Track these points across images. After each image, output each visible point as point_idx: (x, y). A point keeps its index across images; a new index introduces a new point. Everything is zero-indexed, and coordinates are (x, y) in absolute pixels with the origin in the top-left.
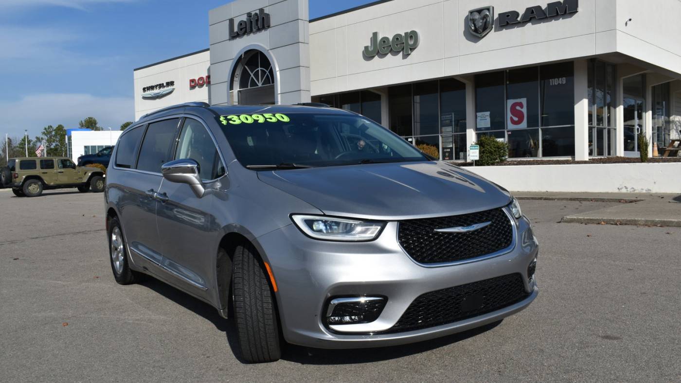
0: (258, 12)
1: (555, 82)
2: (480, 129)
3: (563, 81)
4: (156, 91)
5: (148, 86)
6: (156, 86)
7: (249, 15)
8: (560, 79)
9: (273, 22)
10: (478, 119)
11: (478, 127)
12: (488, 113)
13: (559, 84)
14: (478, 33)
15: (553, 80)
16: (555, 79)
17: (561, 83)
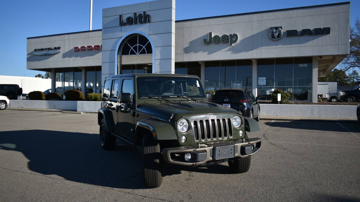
0: (142, 13)
1: (301, 65)
2: (260, 86)
3: (306, 65)
4: (45, 52)
5: (39, 49)
6: (46, 49)
7: (135, 14)
8: (304, 64)
9: (153, 20)
10: (259, 81)
11: (259, 84)
12: (265, 78)
13: (304, 67)
14: (275, 39)
15: (301, 64)
16: (302, 64)
17: (304, 66)
